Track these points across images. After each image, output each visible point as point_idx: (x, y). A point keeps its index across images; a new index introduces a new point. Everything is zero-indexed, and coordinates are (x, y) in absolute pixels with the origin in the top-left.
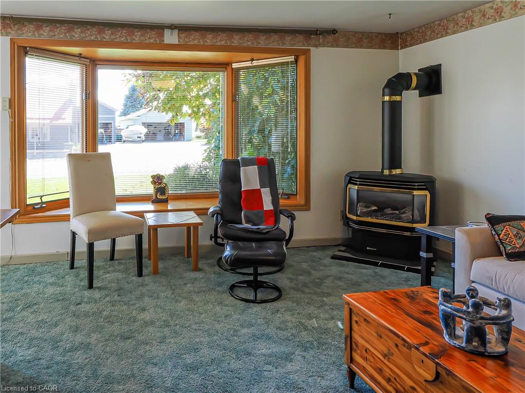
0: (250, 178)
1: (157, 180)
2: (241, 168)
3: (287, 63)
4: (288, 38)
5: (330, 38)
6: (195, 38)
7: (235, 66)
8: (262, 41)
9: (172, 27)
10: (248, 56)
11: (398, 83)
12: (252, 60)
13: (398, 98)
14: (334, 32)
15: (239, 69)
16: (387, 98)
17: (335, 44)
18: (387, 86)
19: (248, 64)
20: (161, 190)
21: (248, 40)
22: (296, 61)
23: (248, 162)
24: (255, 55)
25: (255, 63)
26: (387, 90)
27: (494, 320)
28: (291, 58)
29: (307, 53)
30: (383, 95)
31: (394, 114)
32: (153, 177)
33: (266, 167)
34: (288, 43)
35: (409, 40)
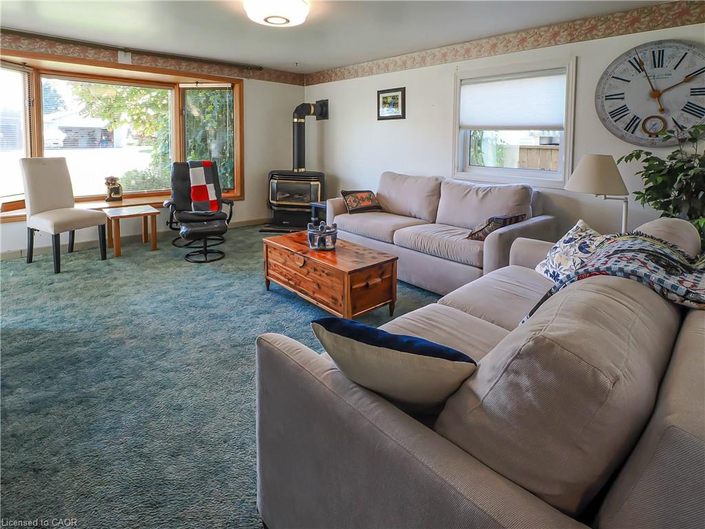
0: (197, 177)
1: (111, 181)
2: (190, 169)
3: (226, 88)
4: (226, 70)
5: (258, 73)
6: (147, 62)
7: (181, 86)
8: (206, 69)
9: (126, 50)
10: (195, 80)
11: (302, 110)
12: (197, 83)
13: (302, 121)
14: (260, 68)
15: (184, 89)
16: (296, 120)
17: (261, 78)
18: (295, 112)
19: (194, 86)
20: (116, 190)
21: (194, 68)
22: (233, 87)
23: (195, 165)
24: (199, 80)
25: (200, 86)
26: (295, 115)
28: (229, 85)
29: (240, 82)
30: (294, 118)
31: (300, 130)
32: (107, 179)
33: (211, 168)
34: (226, 73)
35: (310, 79)
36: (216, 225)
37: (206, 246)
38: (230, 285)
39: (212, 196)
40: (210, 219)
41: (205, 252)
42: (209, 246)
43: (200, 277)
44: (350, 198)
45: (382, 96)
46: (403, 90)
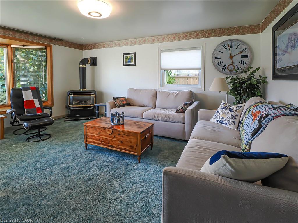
0: (27, 96)
2: (23, 92)
3: (42, 49)
4: (43, 39)
5: (60, 42)
7: (12, 46)
8: (31, 38)
10: (22, 43)
11: (84, 61)
12: (24, 45)
13: (85, 66)
14: (62, 40)
15: (14, 48)
16: (81, 66)
17: (62, 45)
18: (81, 62)
19: (22, 47)
21: (23, 37)
22: (46, 49)
23: (25, 89)
24: (25, 43)
25: (25, 47)
26: (81, 63)
27: (122, 117)
28: (44, 48)
29: (51, 46)
30: (80, 65)
31: (83, 71)
33: (35, 91)
34: (43, 41)
35: (86, 47)
36: (46, 120)
37: (39, 131)
38: (63, 150)
39: (37, 105)
40: (40, 118)
41: (40, 135)
42: (42, 131)
43: (43, 149)
44: (118, 101)
45: (125, 56)
46: (135, 54)
